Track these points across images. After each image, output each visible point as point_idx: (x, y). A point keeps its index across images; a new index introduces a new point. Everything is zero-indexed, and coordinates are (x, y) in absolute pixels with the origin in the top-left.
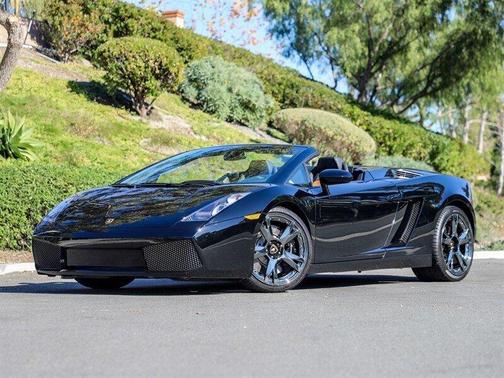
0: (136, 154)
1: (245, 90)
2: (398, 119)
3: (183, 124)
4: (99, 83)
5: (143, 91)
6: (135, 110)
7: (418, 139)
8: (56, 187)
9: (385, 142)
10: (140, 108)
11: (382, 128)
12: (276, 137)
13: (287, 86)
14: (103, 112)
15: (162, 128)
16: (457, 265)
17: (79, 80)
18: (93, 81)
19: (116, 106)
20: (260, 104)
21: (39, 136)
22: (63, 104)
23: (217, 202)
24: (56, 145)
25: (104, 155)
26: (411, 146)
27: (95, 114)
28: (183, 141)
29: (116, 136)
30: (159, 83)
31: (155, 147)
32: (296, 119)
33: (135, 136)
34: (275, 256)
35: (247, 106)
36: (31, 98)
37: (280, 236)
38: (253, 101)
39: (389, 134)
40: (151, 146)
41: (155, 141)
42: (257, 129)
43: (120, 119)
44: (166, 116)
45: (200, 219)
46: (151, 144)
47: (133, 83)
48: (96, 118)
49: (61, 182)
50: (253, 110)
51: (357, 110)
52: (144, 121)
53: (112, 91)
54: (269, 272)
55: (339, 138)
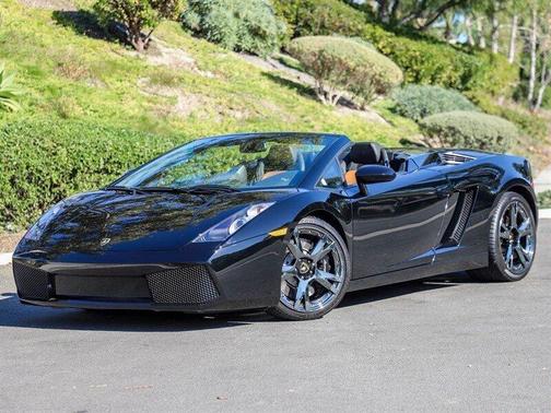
0: (133, 98)
1: (255, 15)
2: (426, 38)
3: (186, 58)
4: (88, 12)
5: (139, 22)
6: (130, 44)
7: (448, 61)
8: (43, 149)
9: (411, 66)
10: (136, 42)
11: (408, 50)
12: (290, 66)
13: (300, 5)
14: (94, 48)
15: (162, 65)
16: (517, 261)
17: (65, 10)
18: (82, 11)
19: (109, 40)
20: (271, 30)
21: (23, 80)
22: (48, 40)
23: (235, 216)
24: (42, 91)
25: (97, 101)
26: (440, 69)
27: (85, 51)
28: (186, 79)
29: (110, 76)
30: (156, 13)
31: (155, 88)
32: (313, 49)
33: (133, 77)
34: (306, 276)
35: (256, 32)
36: (11, 34)
37: (310, 251)
38: (263, 26)
39: (416, 58)
40: (151, 87)
41: (154, 81)
42: (268, 58)
43: (114, 56)
44: (167, 50)
45: (215, 239)
46: (150, 85)
47: (127, 12)
48: (87, 56)
49: (48, 144)
50: (263, 37)
51: (379, 31)
52: (142, 56)
53: (103, 22)
54: (299, 295)
55: (361, 69)
